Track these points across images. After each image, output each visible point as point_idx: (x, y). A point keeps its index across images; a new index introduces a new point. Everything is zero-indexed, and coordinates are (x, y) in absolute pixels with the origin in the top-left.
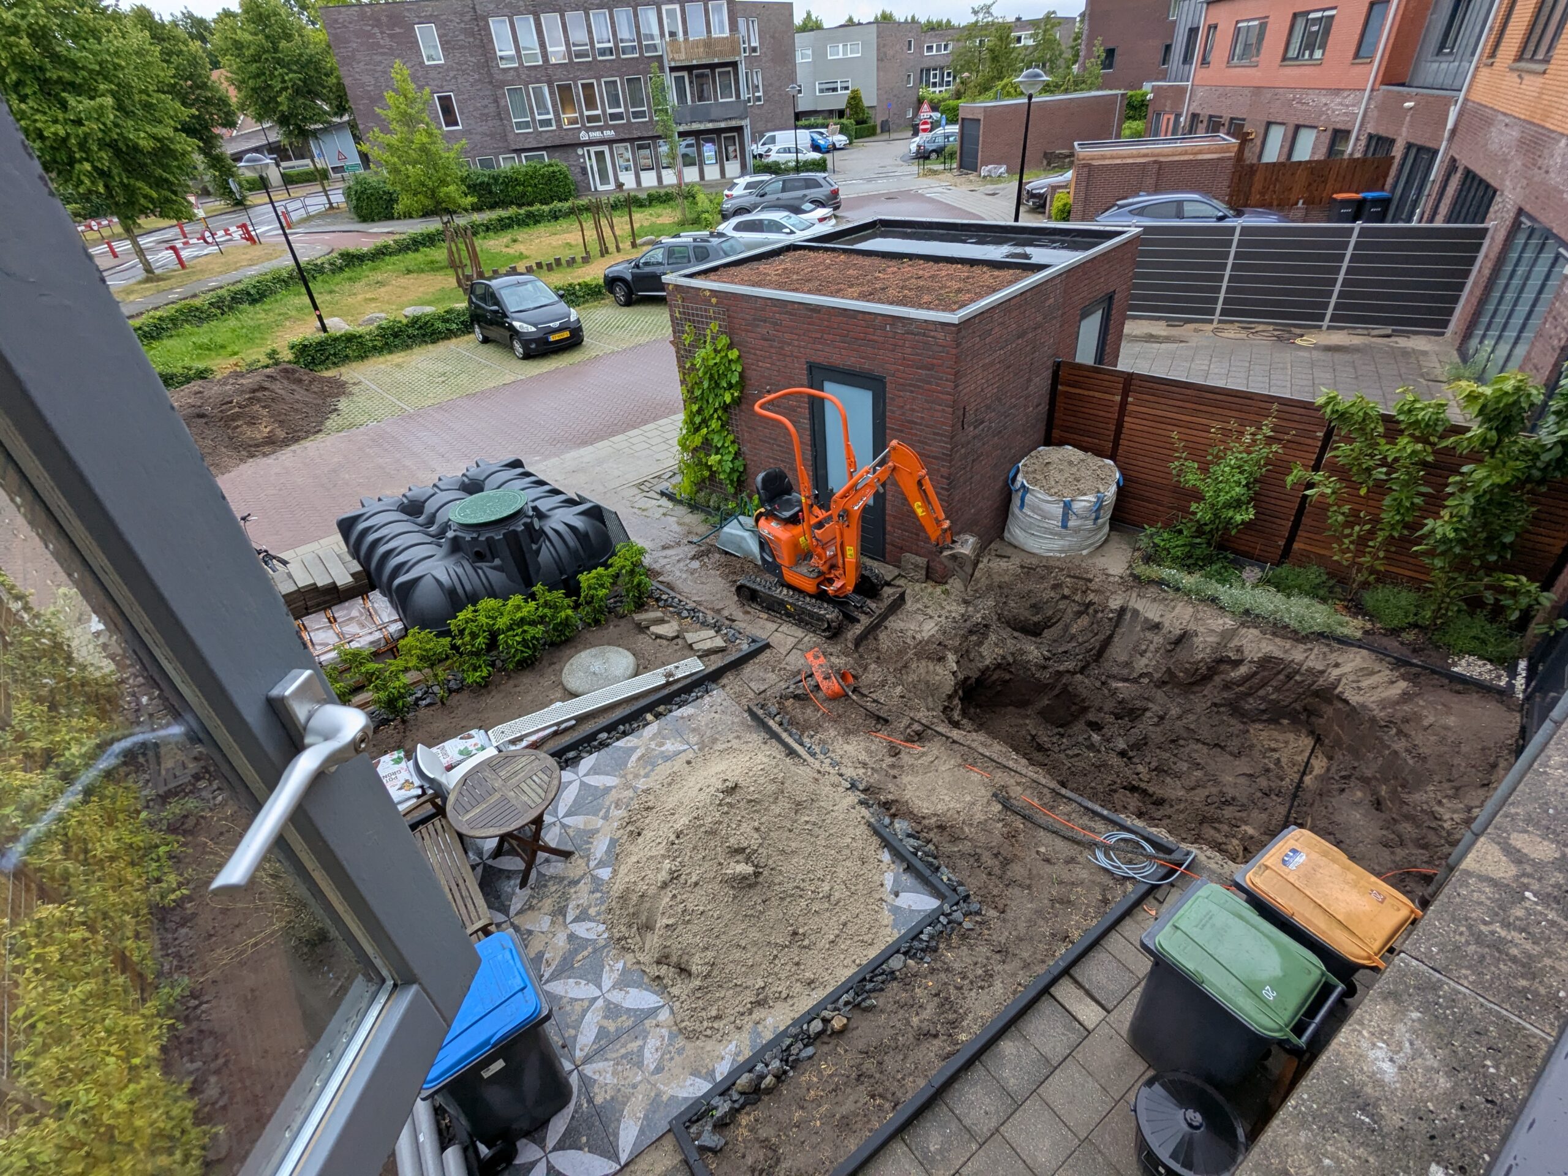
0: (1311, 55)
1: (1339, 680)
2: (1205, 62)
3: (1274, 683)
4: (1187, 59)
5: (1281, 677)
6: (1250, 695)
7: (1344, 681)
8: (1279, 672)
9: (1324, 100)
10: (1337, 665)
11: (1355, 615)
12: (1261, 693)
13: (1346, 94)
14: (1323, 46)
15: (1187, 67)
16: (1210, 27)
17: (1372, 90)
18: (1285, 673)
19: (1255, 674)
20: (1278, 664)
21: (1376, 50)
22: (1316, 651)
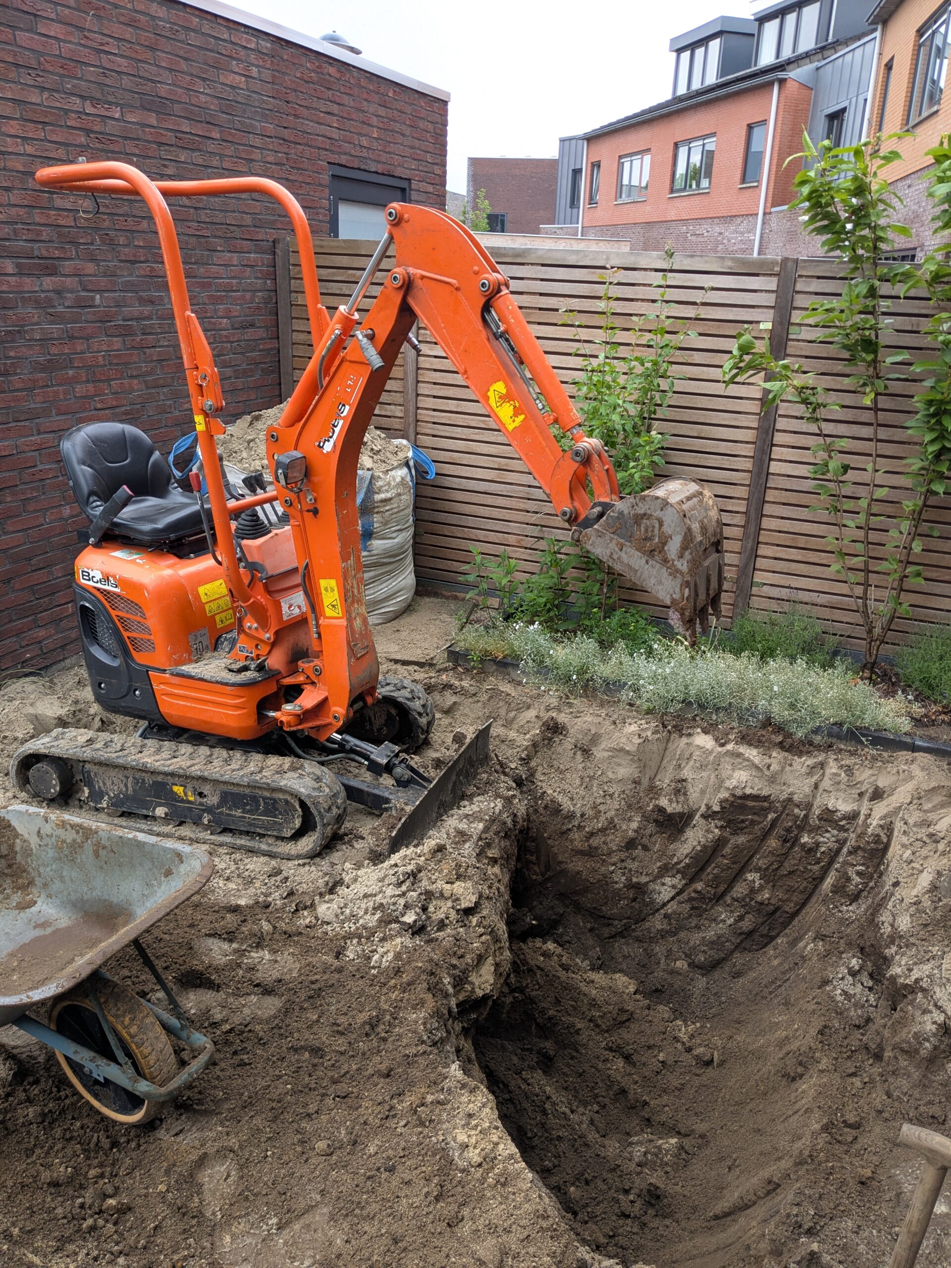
0: (698, 185)
1: (889, 829)
2: (591, 200)
3: (761, 861)
4: (574, 202)
5: (773, 843)
6: (719, 898)
7: (899, 826)
8: (766, 834)
9: (718, 229)
10: (877, 795)
11: (889, 693)
12: (740, 890)
13: (739, 220)
14: (709, 175)
15: (575, 210)
16: (593, 165)
17: (765, 214)
18: (779, 831)
19: (720, 843)
20: (765, 811)
21: (761, 174)
22: (832, 768)
